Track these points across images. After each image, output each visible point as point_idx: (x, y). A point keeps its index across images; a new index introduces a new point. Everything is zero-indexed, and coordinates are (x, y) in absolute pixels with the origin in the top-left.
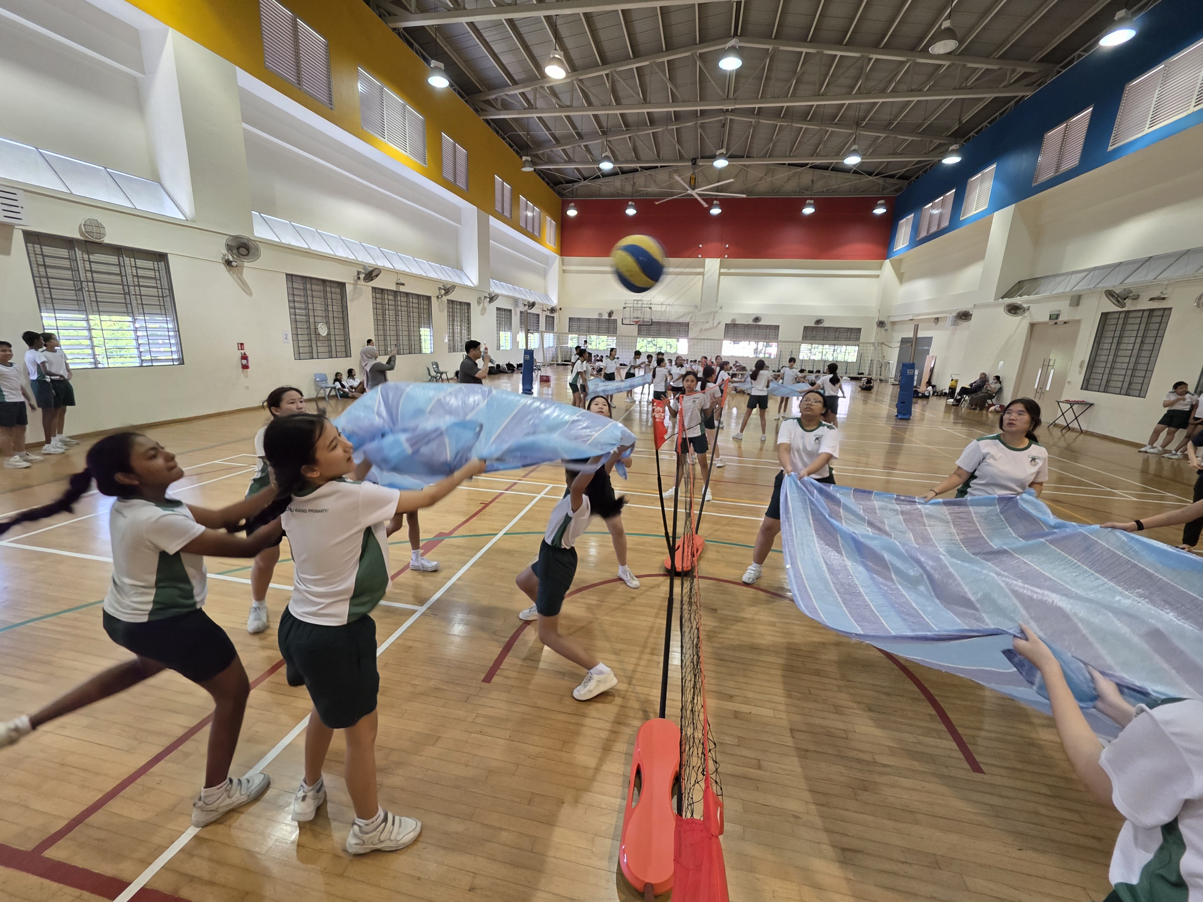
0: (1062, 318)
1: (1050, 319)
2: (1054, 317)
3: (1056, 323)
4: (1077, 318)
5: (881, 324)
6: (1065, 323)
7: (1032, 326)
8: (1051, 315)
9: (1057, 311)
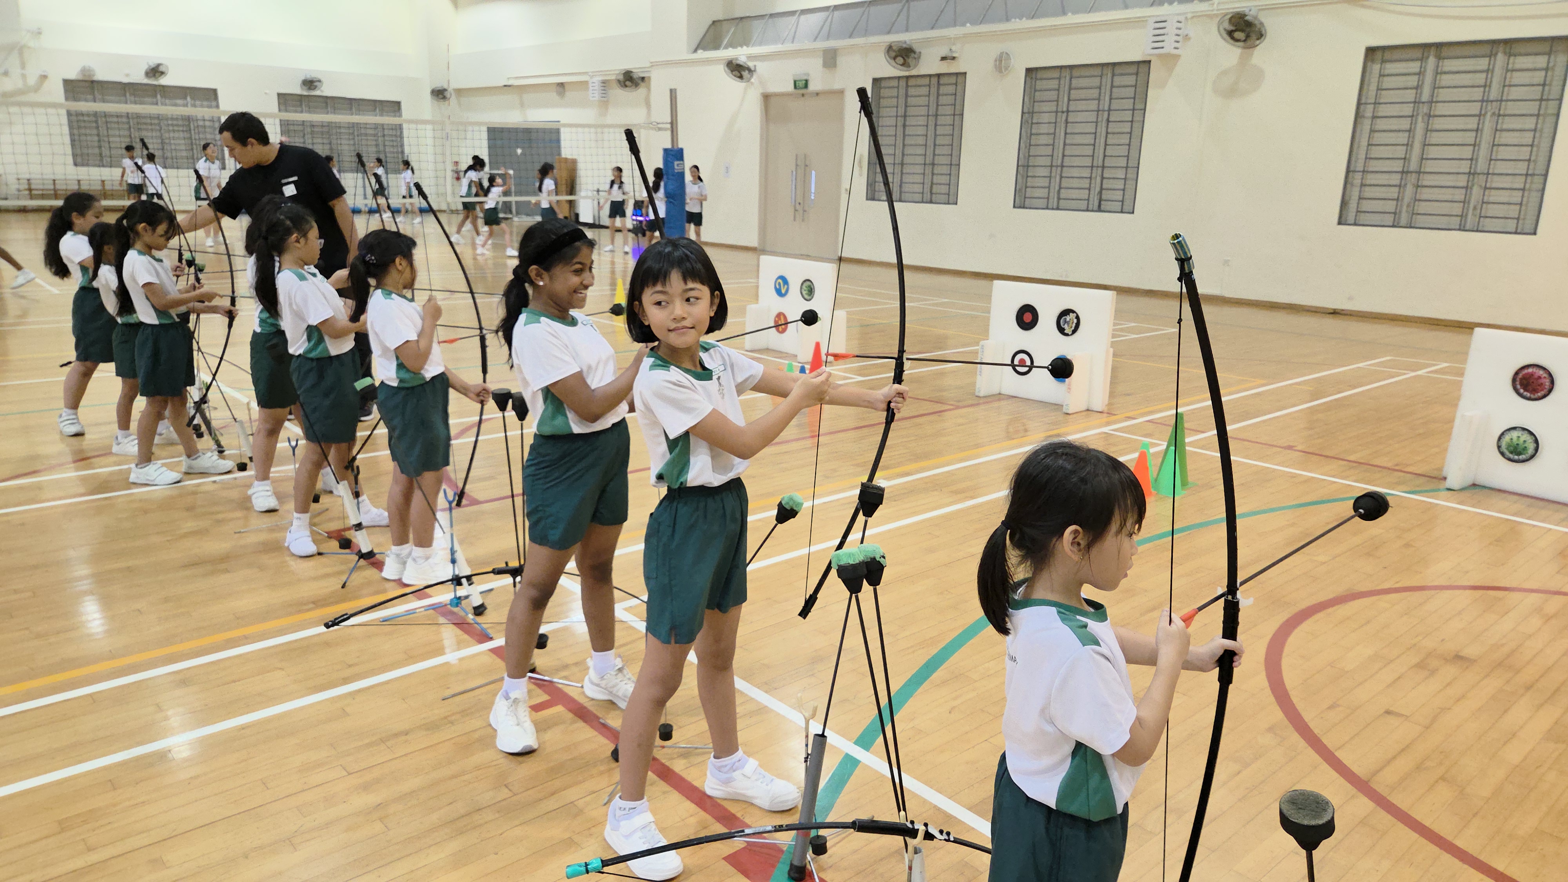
0: (812, 87)
1: (795, 87)
2: (801, 84)
3: (803, 95)
4: (837, 86)
5: (439, 94)
6: (817, 94)
7: (767, 98)
8: (795, 82)
9: (805, 74)
